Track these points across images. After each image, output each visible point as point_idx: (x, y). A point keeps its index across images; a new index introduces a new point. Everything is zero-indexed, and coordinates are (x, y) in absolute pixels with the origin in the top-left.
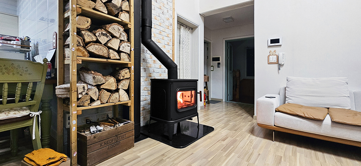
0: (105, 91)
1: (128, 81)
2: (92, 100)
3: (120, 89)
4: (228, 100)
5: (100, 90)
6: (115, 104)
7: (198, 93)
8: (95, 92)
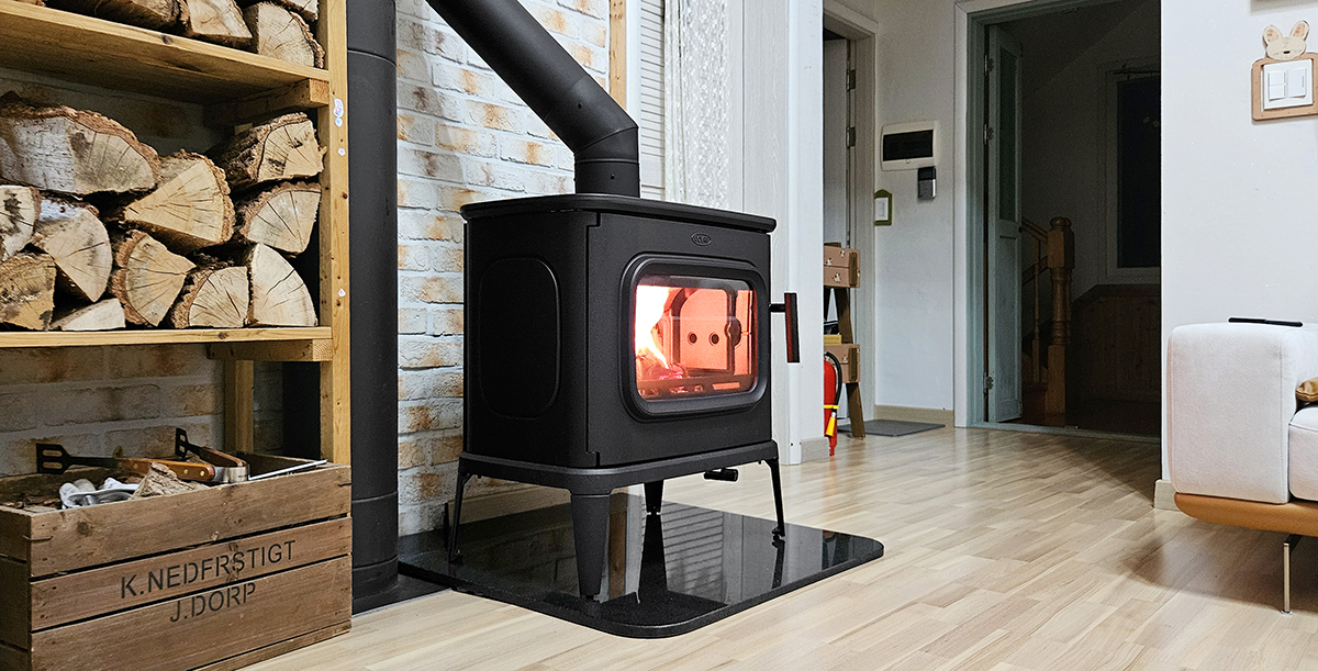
0: (151, 240)
1: (308, 200)
2: (68, 299)
3: (254, 244)
4: (987, 420)
5: (118, 231)
6: (220, 336)
7: (777, 308)
8: (91, 246)
